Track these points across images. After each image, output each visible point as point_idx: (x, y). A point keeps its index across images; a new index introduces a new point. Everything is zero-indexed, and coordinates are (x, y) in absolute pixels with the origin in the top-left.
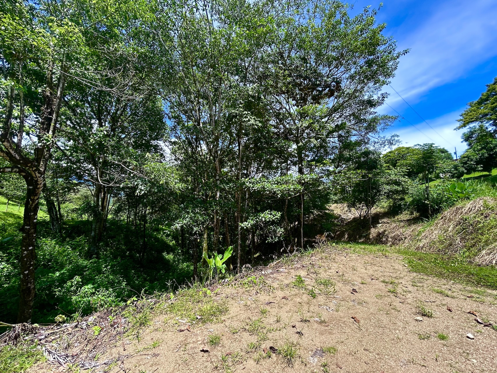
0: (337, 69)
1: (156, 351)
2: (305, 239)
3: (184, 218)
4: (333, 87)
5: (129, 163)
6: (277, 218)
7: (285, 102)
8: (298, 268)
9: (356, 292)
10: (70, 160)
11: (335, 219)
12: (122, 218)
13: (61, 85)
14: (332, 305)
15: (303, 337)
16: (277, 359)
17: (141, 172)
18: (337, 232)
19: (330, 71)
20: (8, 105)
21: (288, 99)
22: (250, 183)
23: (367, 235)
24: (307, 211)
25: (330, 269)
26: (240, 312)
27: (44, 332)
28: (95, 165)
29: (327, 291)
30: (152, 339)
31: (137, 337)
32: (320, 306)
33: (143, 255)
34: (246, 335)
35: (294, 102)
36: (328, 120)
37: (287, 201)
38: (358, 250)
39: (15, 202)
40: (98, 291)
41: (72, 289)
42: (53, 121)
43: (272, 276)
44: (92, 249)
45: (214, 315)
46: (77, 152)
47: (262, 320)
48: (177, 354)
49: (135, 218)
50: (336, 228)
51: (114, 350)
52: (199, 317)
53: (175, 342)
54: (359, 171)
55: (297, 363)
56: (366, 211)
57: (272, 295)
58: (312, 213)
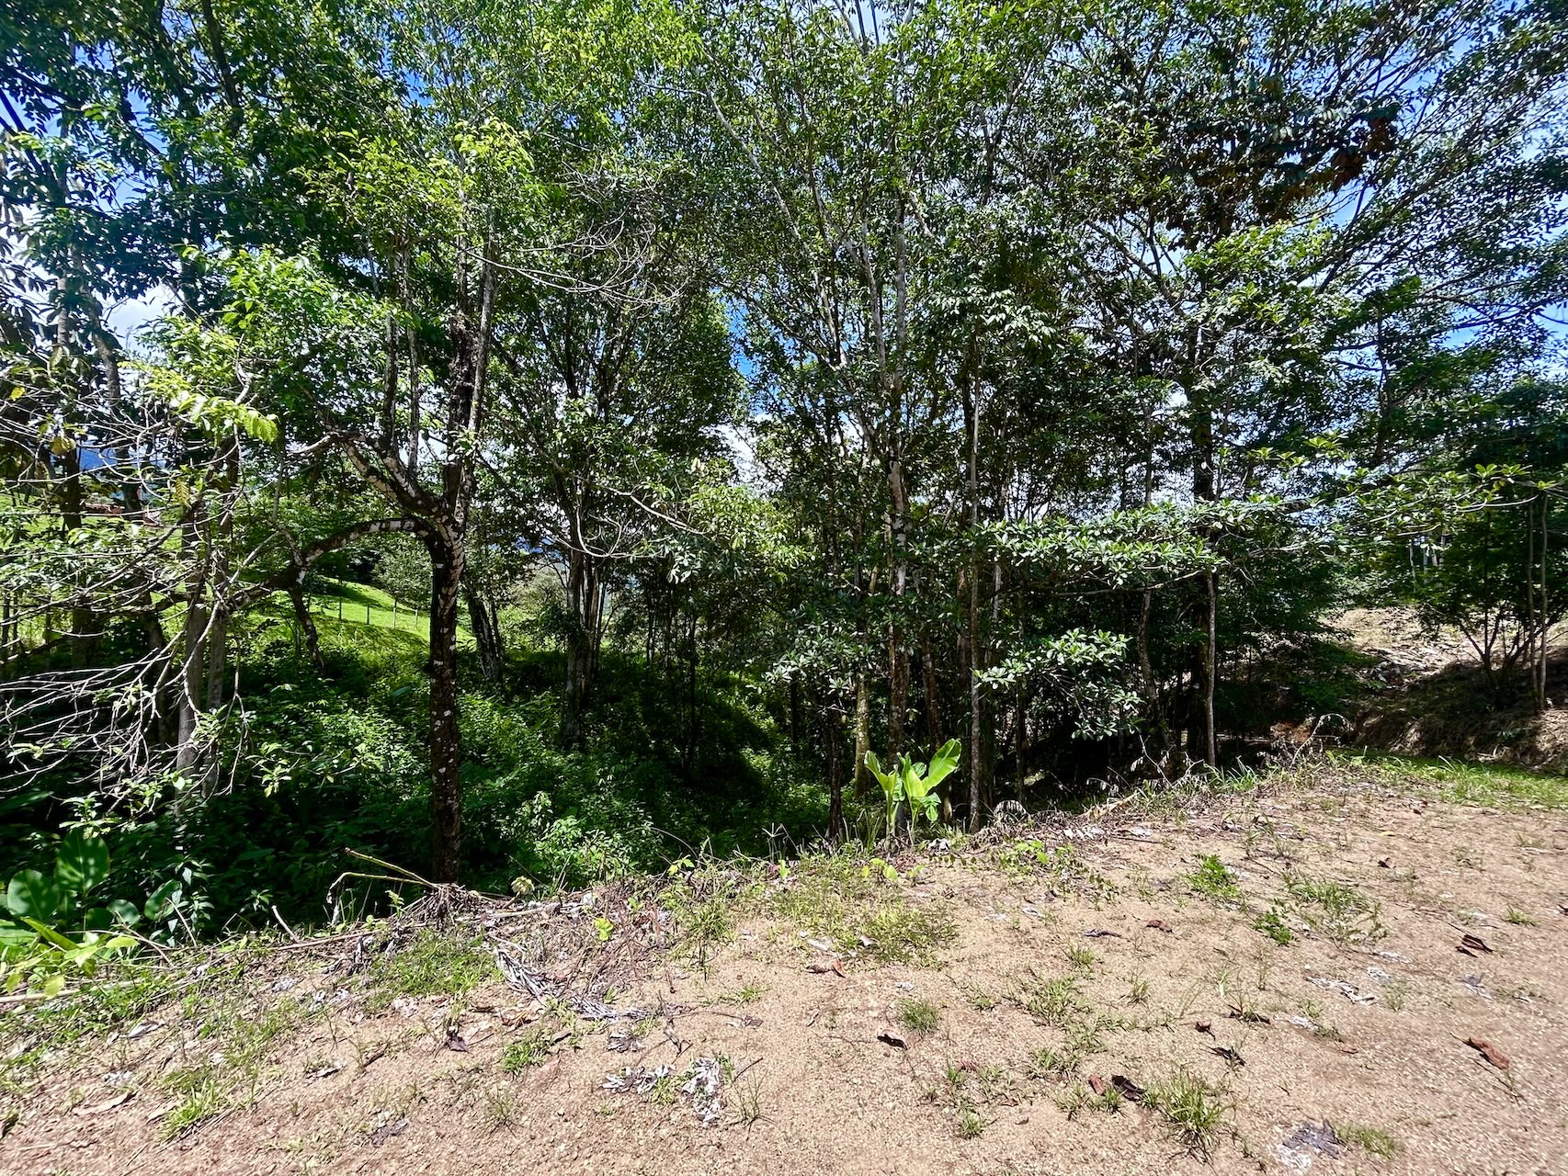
0: (1377, 62)
1: (753, 1011)
2: (1223, 737)
3: (802, 650)
4: (1355, 139)
5: (650, 490)
6: (1112, 656)
7: (1136, 238)
8: (1203, 833)
9: (1485, 949)
10: (511, 494)
11: (1358, 667)
12: (635, 650)
13: (487, 299)
14: (1370, 978)
15: (1243, 1069)
16: (1142, 1123)
17: (683, 516)
18: (1366, 716)
19: (1343, 78)
20: (388, 365)
21: (1151, 224)
22: (1011, 536)
23: (1520, 736)
24: (1234, 633)
25: (1347, 848)
26: (999, 947)
27: (494, 912)
28: (566, 505)
29: (1340, 927)
30: (740, 977)
31: (702, 963)
32: (1309, 976)
33: (692, 751)
34: (1023, 1022)
35: (1175, 234)
36: (1327, 281)
37: (1148, 597)
38: (1477, 791)
39: (409, 604)
40: (590, 837)
41: (534, 822)
42: (476, 396)
43: (1102, 847)
44: (569, 726)
45: (911, 940)
46: (523, 473)
47: (1075, 984)
48: (811, 1031)
49: (666, 647)
50: (1363, 703)
51: (647, 986)
52: (867, 943)
53: (801, 997)
54: (1484, 472)
55: (1225, 1154)
56: (1516, 640)
57: (1108, 911)
58: (1256, 643)
